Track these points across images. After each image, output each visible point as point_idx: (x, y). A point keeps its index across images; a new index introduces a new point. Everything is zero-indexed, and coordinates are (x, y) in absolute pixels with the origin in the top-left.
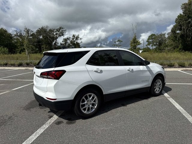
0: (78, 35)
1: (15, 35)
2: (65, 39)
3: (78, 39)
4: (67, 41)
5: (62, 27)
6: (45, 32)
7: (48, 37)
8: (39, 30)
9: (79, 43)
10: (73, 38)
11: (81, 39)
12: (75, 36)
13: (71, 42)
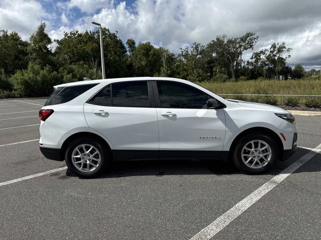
0: (284, 44)
1: (179, 55)
2: (256, 54)
3: (282, 51)
4: (260, 57)
5: (251, 33)
6: (221, 45)
7: (225, 52)
8: (212, 43)
9: (284, 58)
10: (272, 50)
11: (288, 50)
12: (277, 46)
13: (268, 58)
